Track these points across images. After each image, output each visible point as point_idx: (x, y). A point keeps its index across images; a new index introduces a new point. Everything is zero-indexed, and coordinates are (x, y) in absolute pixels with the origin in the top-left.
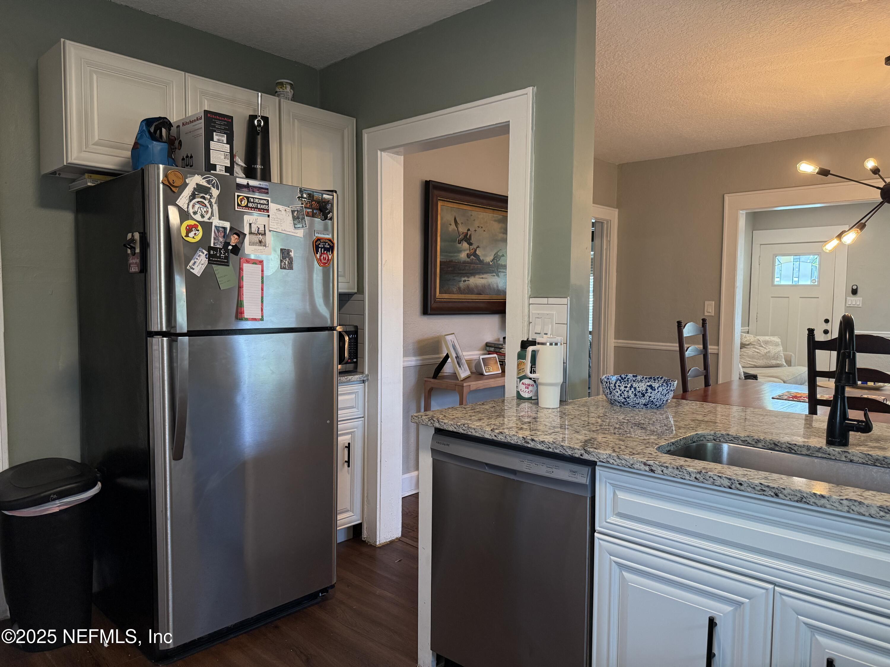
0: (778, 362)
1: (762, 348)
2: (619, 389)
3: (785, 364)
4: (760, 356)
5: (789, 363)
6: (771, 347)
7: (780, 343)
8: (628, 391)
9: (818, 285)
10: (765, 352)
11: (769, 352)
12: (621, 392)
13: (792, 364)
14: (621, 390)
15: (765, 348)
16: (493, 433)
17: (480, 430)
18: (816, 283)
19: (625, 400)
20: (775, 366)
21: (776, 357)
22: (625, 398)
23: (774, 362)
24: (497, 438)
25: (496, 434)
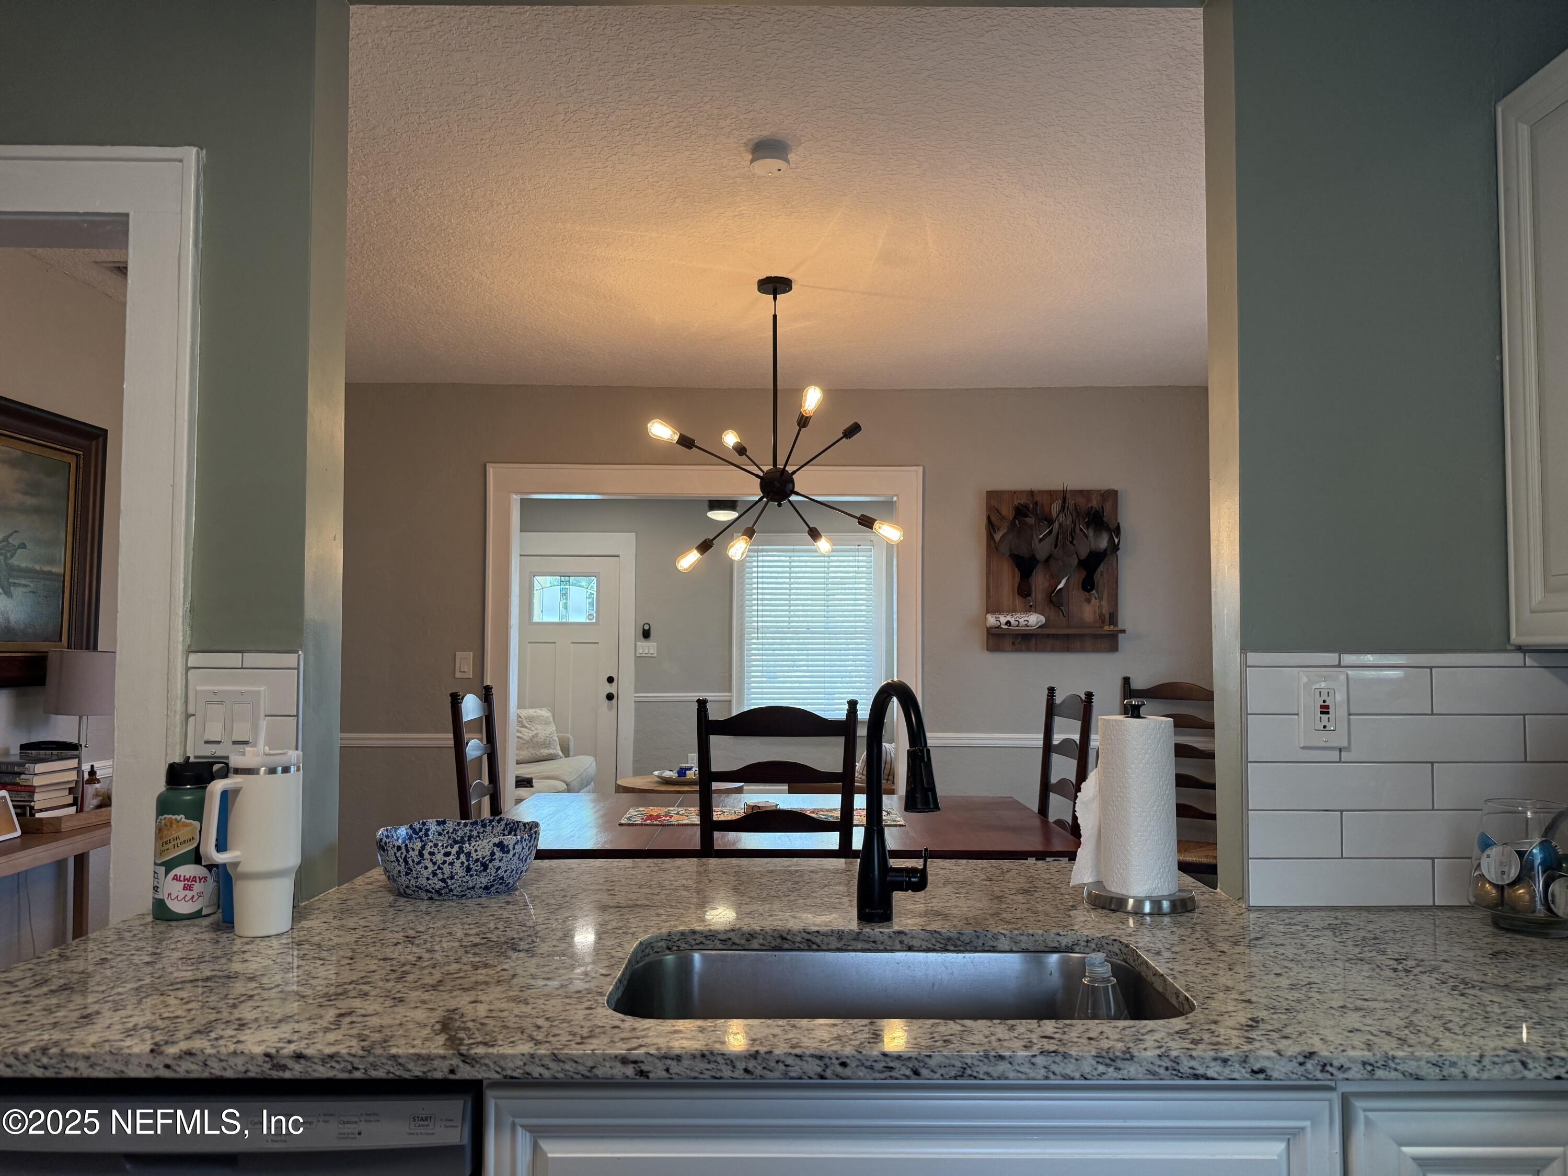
0: (552, 751)
1: (525, 730)
2: (431, 860)
3: (561, 754)
4: (524, 744)
5: (566, 752)
6: (539, 727)
7: (551, 719)
8: (451, 864)
9: (597, 623)
10: (530, 735)
11: (536, 734)
12: (436, 867)
13: (571, 753)
14: (434, 864)
15: (529, 729)
16: (159, 1058)
17: (108, 1058)
18: (594, 621)
19: (443, 885)
20: (546, 758)
21: (546, 744)
22: (443, 880)
23: (545, 752)
24: (175, 1071)
25: (169, 1062)
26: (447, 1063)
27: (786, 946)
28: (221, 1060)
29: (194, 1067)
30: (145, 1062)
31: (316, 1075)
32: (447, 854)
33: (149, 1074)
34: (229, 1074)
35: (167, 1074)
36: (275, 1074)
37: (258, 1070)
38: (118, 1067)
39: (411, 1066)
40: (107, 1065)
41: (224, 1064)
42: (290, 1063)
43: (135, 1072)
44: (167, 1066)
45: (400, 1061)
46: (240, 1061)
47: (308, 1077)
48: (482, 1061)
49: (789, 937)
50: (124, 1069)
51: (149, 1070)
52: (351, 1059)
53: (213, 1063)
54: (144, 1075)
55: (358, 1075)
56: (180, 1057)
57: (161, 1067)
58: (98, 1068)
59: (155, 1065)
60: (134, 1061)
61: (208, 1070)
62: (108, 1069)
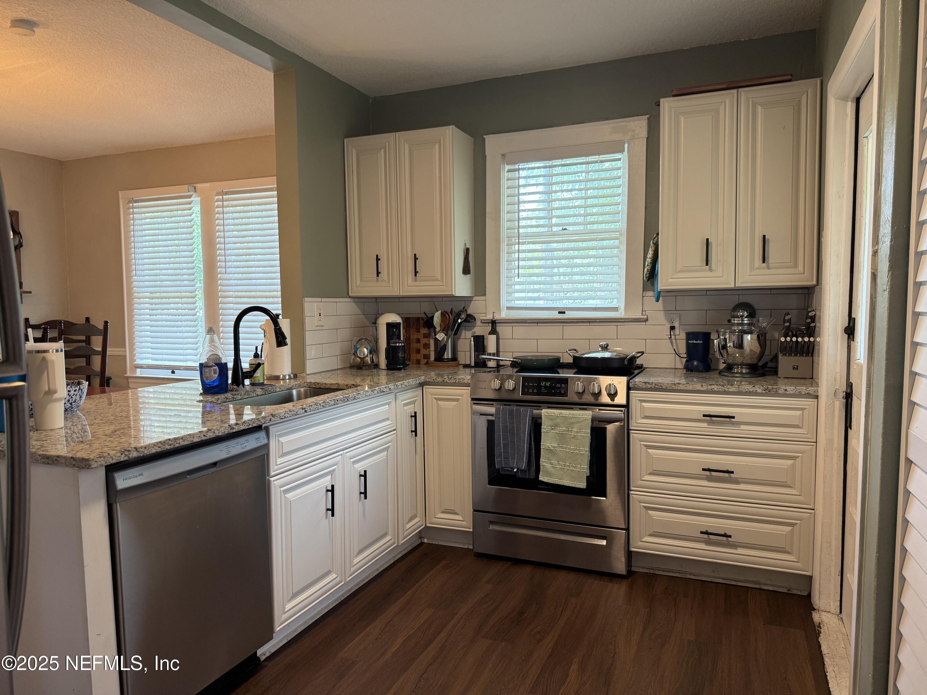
24: (206, 437)
25: (205, 434)
26: (269, 418)
27: (227, 401)
28: (218, 430)
29: (211, 434)
30: (198, 436)
31: (241, 429)
32: (75, 391)
33: (200, 439)
34: (220, 434)
35: (204, 438)
36: (231, 431)
38: (191, 439)
39: (262, 421)
40: (188, 439)
41: (219, 431)
42: (235, 427)
43: (196, 440)
44: (204, 436)
45: (259, 420)
46: (222, 429)
47: (239, 430)
48: (276, 415)
49: (228, 397)
50: (193, 439)
52: (248, 422)
53: (216, 432)
54: (198, 440)
55: (250, 426)
56: (208, 432)
57: (203, 436)
58: (186, 441)
59: (201, 436)
60: (195, 436)
61: (215, 434)
62: (188, 441)
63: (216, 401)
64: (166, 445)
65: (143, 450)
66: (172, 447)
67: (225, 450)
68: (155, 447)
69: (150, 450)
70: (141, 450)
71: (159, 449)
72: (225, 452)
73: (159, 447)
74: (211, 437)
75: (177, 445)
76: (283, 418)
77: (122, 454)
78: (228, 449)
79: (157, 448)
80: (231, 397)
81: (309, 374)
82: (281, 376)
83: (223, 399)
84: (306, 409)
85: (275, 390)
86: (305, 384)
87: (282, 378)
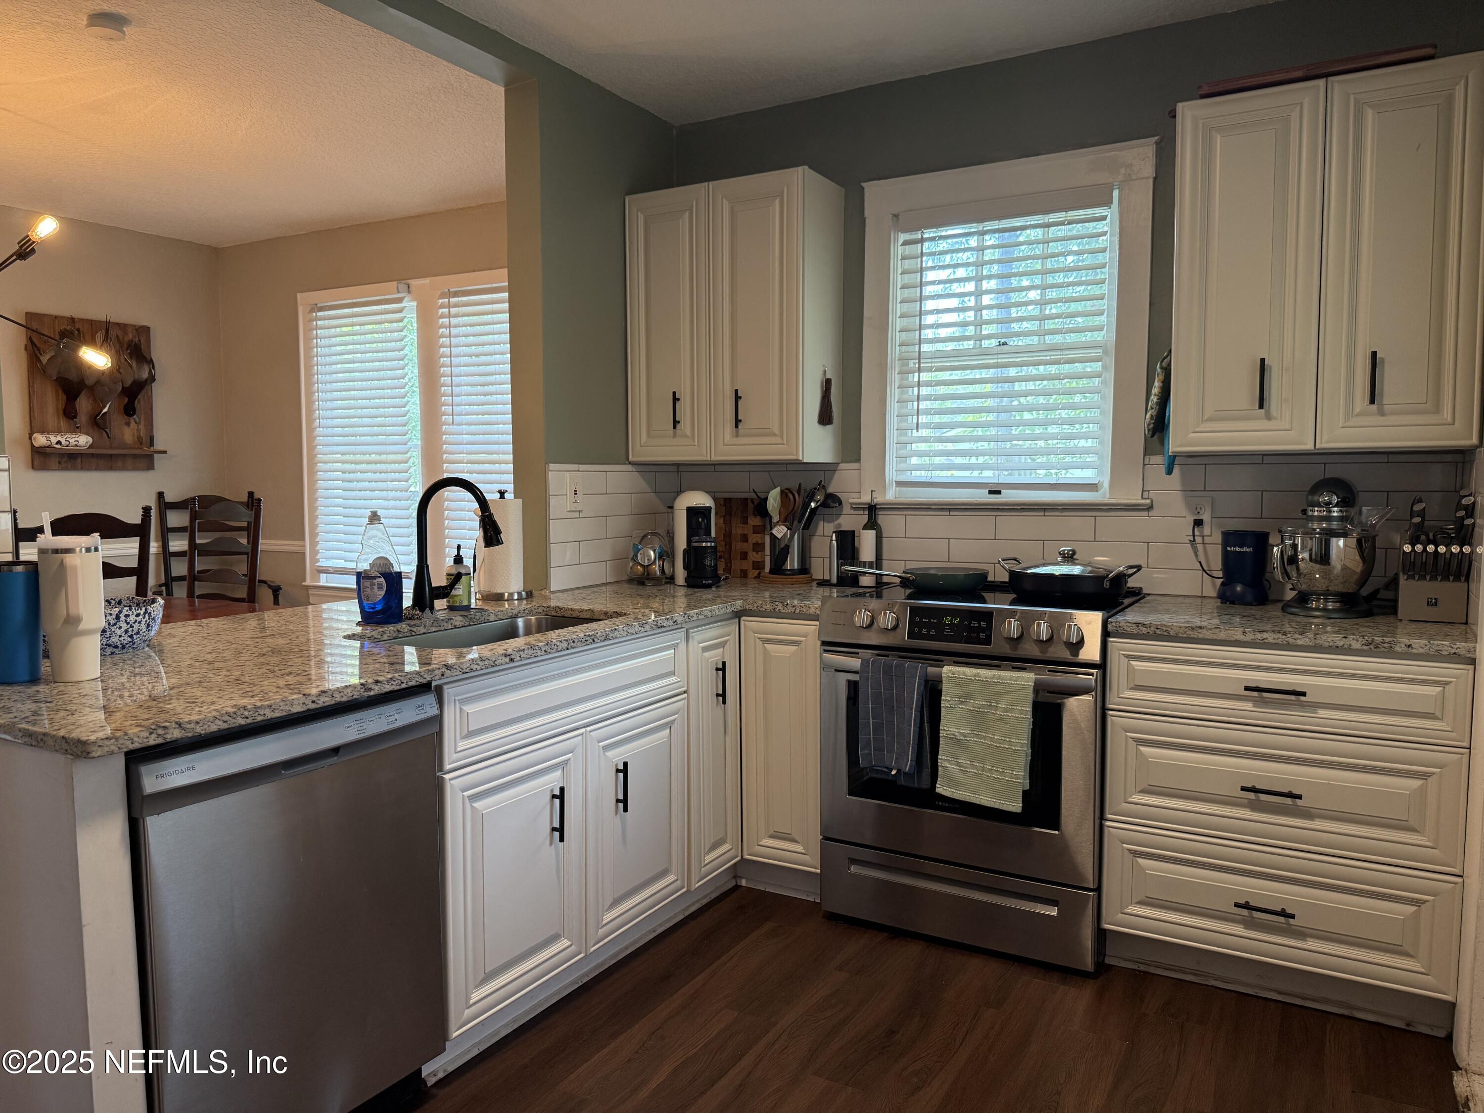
16: (309, 698)
24: (317, 704)
25: (314, 699)
29: (327, 699)
30: (301, 702)
33: (304, 708)
34: (345, 699)
35: (313, 706)
36: (366, 694)
37: (358, 693)
38: (287, 708)
39: (426, 676)
40: (281, 708)
41: (341, 694)
42: (373, 687)
43: (297, 709)
44: (313, 702)
45: (421, 674)
46: (349, 690)
47: (382, 692)
48: (455, 667)
49: (401, 630)
50: (290, 708)
51: (304, 706)
54: (302, 710)
55: (404, 686)
56: (320, 695)
58: (277, 711)
59: (307, 703)
60: (296, 702)
61: (334, 699)
62: (282, 710)
63: (379, 636)
64: (239, 718)
65: (192, 726)
66: (249, 721)
67: (355, 726)
68: (217, 721)
69: (206, 726)
70: (188, 726)
71: (225, 724)
72: (356, 730)
73: (225, 722)
74: (326, 704)
75: (260, 718)
76: (467, 671)
77: (151, 733)
78: (361, 725)
79: (220, 723)
80: (406, 630)
81: (555, 592)
82: (506, 594)
83: (392, 632)
84: (513, 657)
85: (487, 618)
86: (540, 608)
87: (508, 597)
